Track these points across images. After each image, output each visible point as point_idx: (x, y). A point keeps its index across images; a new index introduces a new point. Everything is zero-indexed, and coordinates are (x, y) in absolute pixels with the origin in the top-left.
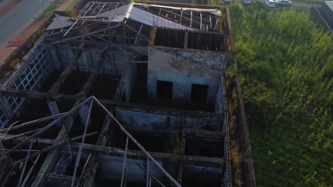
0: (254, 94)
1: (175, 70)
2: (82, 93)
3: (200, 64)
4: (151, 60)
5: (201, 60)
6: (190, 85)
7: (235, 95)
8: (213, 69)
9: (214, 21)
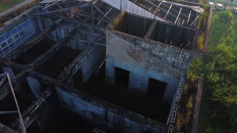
0: (226, 95)
1: (132, 59)
2: (31, 65)
3: (160, 59)
4: (109, 45)
5: (161, 54)
6: (147, 79)
7: (190, 105)
8: (174, 66)
9: (193, 18)
